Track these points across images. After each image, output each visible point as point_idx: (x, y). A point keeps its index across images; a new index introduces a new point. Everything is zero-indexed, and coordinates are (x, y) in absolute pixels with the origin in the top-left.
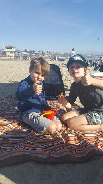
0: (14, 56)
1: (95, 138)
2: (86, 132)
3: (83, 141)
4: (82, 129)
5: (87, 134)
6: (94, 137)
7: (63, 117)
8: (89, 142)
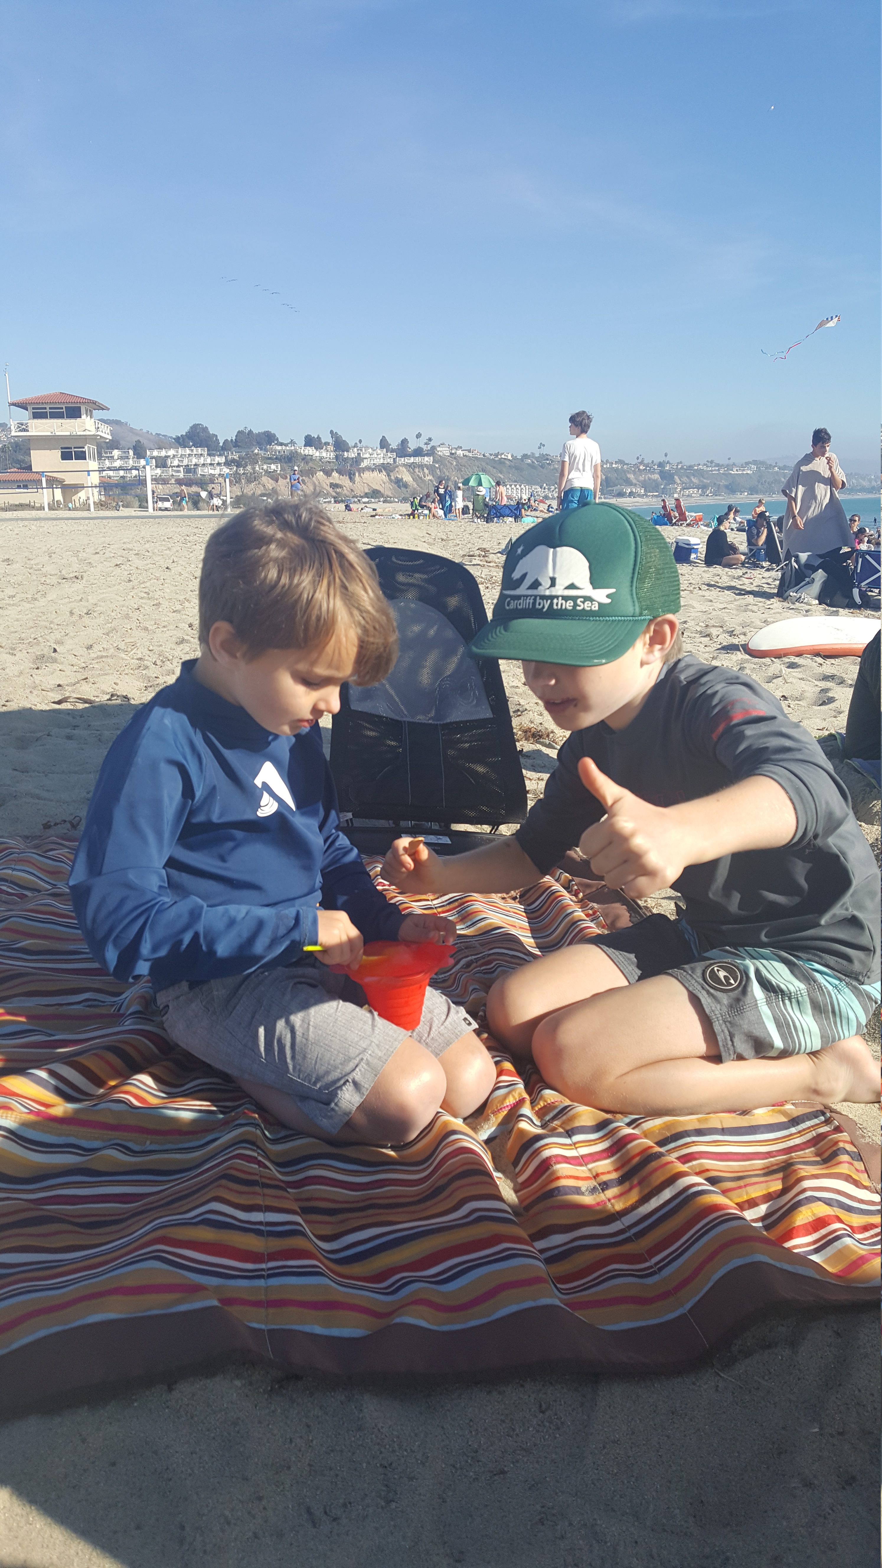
0: (95, 478)
1: (769, 1172)
2: (689, 1121)
3: (667, 1194)
4: (658, 1099)
5: (699, 1132)
6: (759, 1163)
7: (502, 997)
8: (720, 1199)
